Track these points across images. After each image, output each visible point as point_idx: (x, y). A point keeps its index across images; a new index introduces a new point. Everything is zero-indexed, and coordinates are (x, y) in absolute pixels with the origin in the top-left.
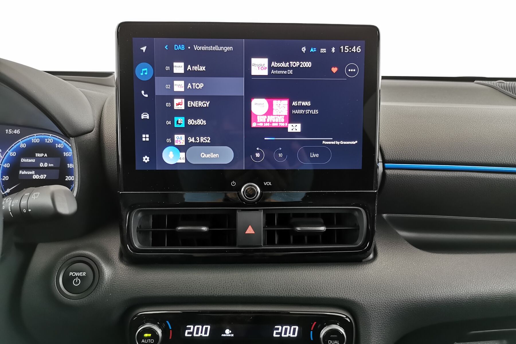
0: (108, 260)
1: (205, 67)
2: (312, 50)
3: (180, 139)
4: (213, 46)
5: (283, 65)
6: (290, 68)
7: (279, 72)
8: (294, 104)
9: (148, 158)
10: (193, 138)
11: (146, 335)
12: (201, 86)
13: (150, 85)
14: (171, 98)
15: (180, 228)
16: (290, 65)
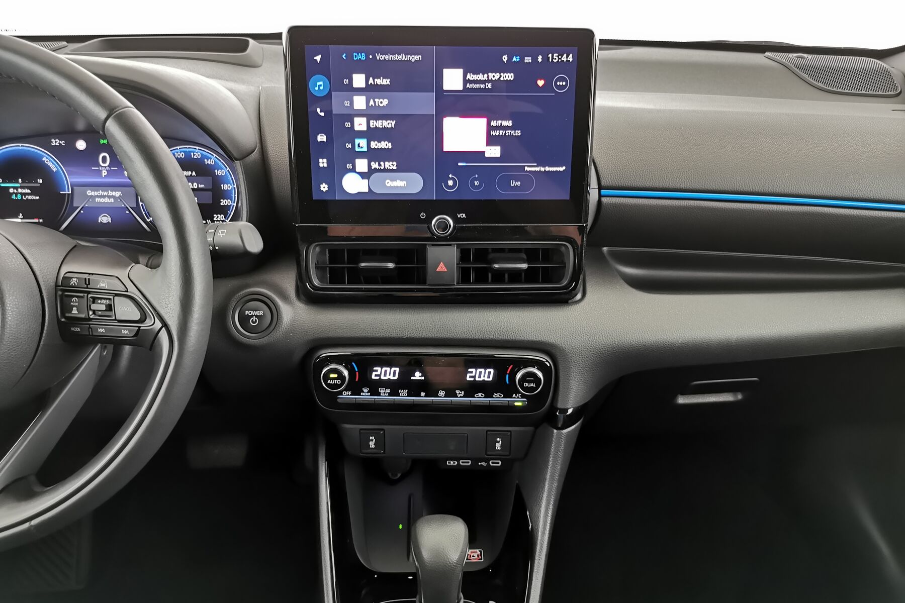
0: (285, 297)
1: (389, 80)
2: (514, 59)
3: (362, 165)
4: (398, 55)
5: (481, 77)
6: (488, 81)
7: (476, 86)
8: (493, 123)
9: (326, 186)
10: (377, 163)
11: (332, 376)
12: (385, 102)
13: (326, 102)
14: (350, 118)
15: (363, 265)
16: (488, 77)
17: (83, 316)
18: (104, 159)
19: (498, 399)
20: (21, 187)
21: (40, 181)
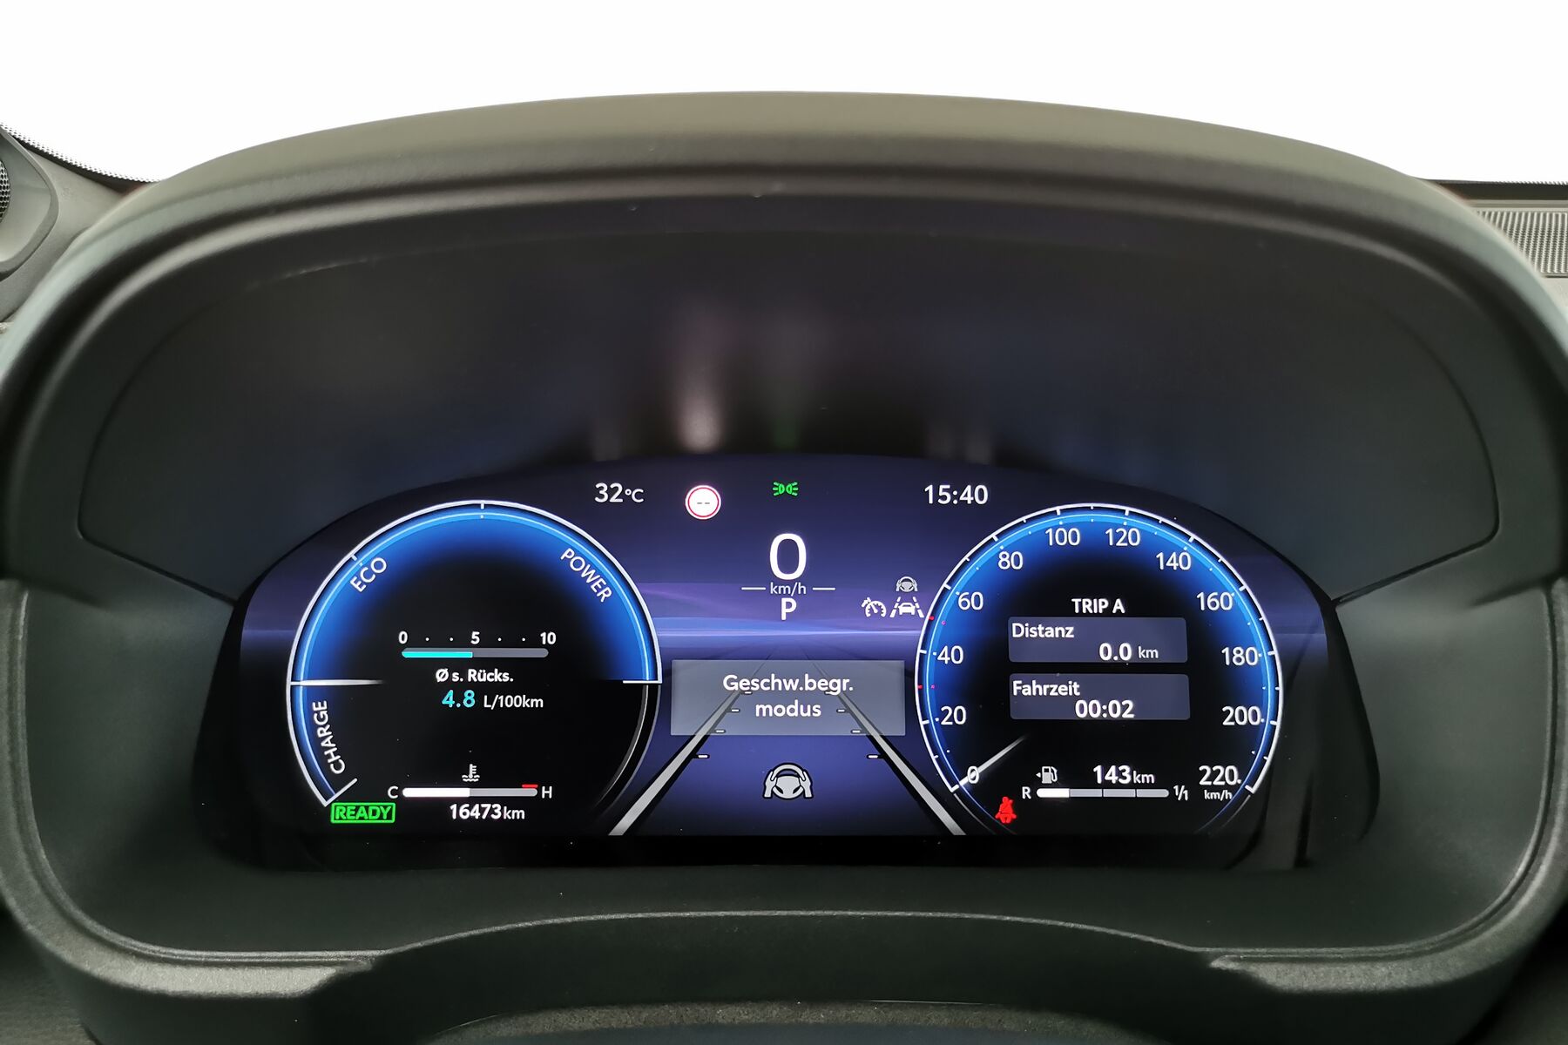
18: (788, 551)
20: (478, 663)
21: (549, 638)
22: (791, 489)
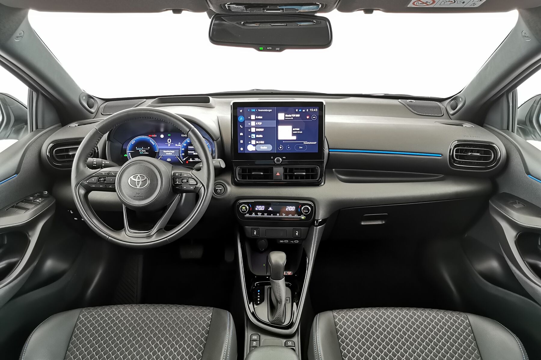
0: (228, 184)
1: (262, 117)
2: (300, 111)
3: (253, 142)
4: (265, 110)
5: (290, 116)
6: (292, 117)
7: (288, 118)
8: (294, 129)
9: (242, 149)
10: (258, 142)
11: (243, 208)
12: (261, 123)
13: (243, 123)
14: (250, 128)
15: (253, 173)
17: (180, 184)
18: (169, 140)
19: (296, 216)
20: (143, 150)
21: (149, 148)
22: (170, 135)
